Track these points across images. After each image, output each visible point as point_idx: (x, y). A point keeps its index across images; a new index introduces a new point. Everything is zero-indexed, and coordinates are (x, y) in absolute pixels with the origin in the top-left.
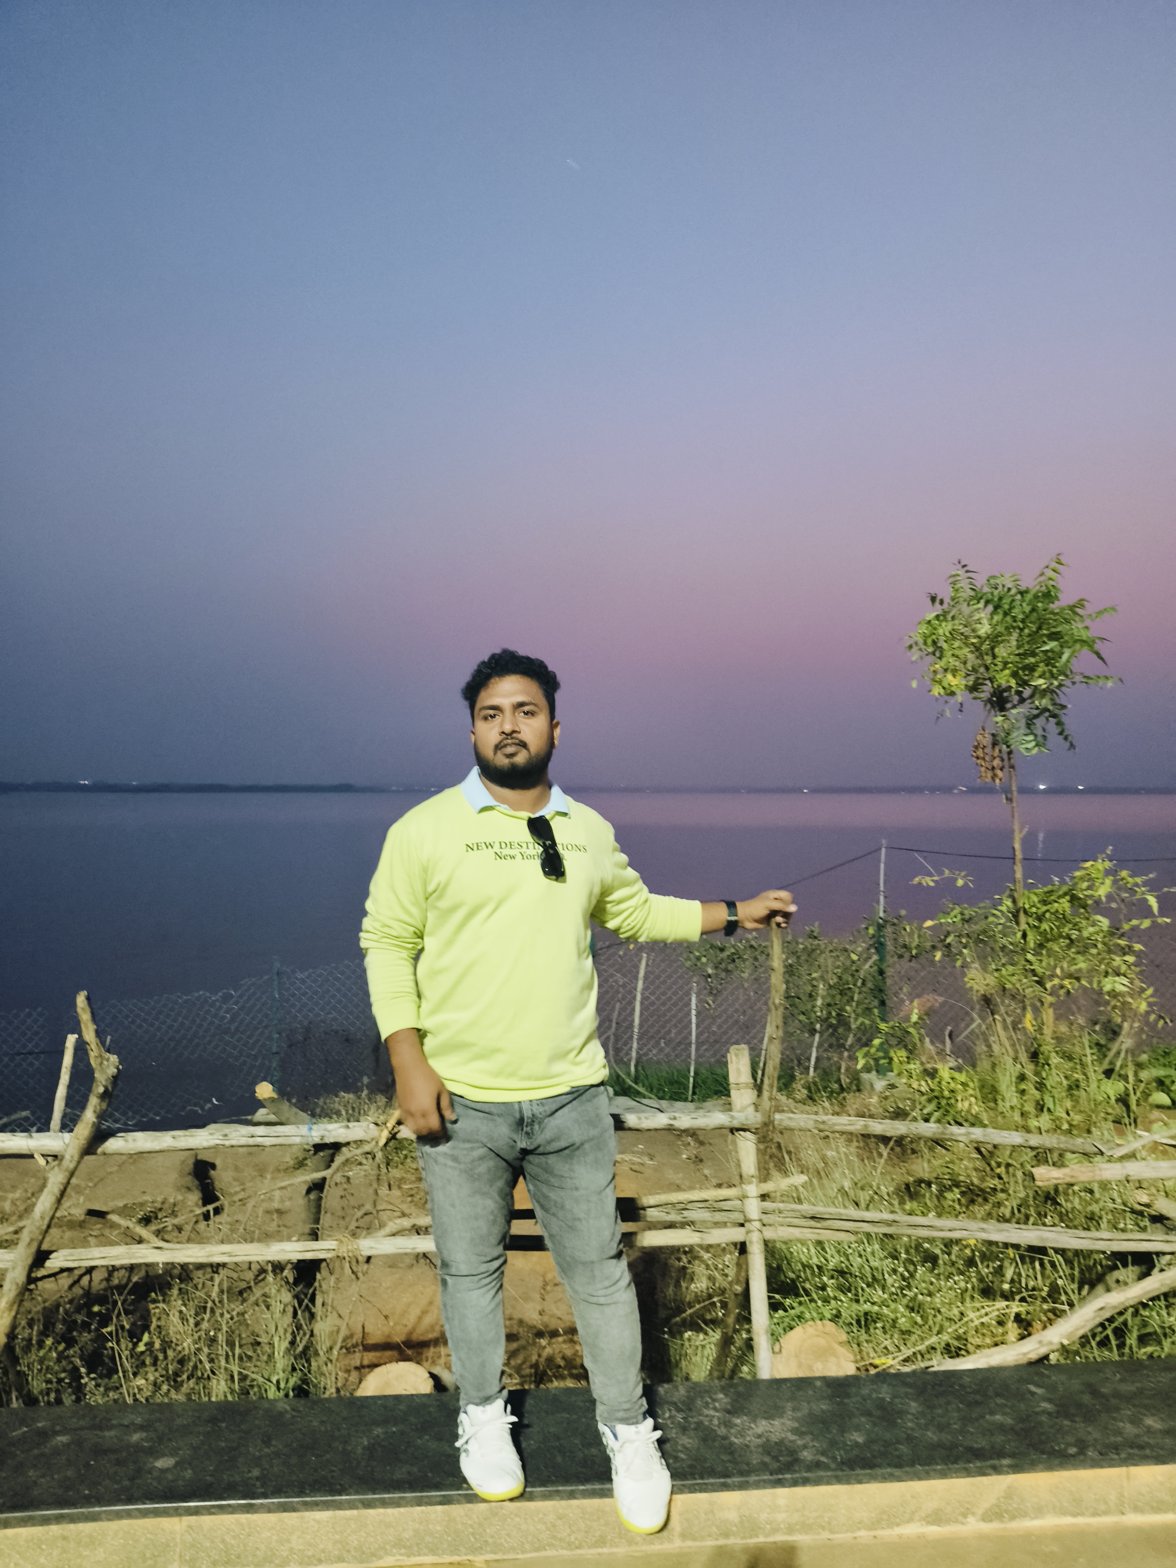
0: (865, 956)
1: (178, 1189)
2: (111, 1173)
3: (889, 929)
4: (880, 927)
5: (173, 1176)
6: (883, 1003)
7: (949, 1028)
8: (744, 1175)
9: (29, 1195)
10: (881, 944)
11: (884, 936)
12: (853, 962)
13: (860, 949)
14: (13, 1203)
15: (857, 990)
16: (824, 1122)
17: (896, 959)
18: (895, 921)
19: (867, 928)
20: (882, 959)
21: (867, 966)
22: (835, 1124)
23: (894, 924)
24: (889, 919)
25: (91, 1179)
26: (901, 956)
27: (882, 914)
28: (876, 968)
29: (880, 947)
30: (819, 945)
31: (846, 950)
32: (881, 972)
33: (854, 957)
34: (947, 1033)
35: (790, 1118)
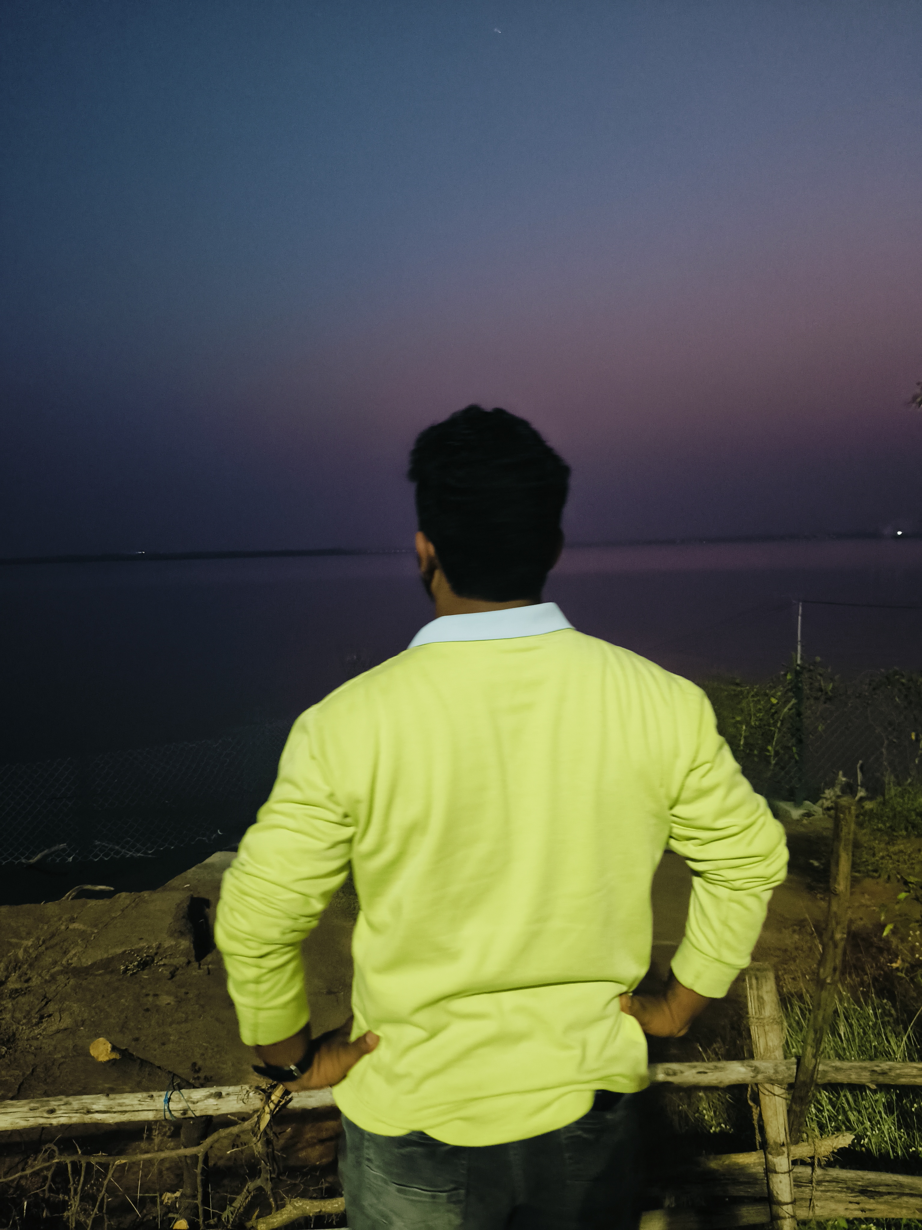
0: (783, 700)
1: (171, 935)
2: (115, 918)
3: (806, 675)
4: (798, 674)
5: (169, 920)
6: (800, 741)
7: (860, 762)
8: (771, 1141)
9: (41, 942)
10: (799, 688)
11: (801, 682)
12: (773, 705)
13: (779, 694)
14: (26, 951)
15: (777, 731)
16: (884, 1073)
17: (812, 701)
18: (812, 667)
19: (786, 675)
20: (800, 702)
21: (786, 710)
22: (899, 1076)
23: (810, 671)
24: (807, 665)
25: (96, 926)
26: (817, 699)
27: (799, 662)
28: (794, 710)
29: (796, 690)
30: (741, 691)
31: (766, 695)
32: (799, 714)
33: (774, 701)
34: (859, 765)
35: (837, 1069)
